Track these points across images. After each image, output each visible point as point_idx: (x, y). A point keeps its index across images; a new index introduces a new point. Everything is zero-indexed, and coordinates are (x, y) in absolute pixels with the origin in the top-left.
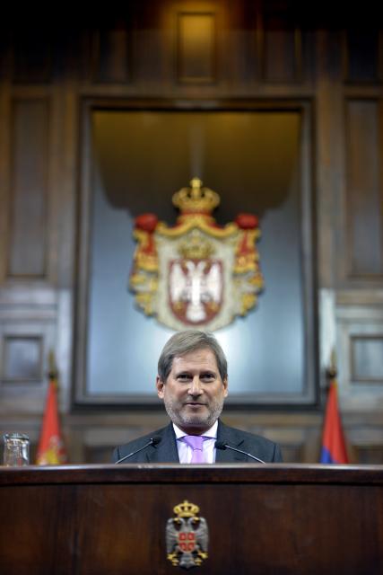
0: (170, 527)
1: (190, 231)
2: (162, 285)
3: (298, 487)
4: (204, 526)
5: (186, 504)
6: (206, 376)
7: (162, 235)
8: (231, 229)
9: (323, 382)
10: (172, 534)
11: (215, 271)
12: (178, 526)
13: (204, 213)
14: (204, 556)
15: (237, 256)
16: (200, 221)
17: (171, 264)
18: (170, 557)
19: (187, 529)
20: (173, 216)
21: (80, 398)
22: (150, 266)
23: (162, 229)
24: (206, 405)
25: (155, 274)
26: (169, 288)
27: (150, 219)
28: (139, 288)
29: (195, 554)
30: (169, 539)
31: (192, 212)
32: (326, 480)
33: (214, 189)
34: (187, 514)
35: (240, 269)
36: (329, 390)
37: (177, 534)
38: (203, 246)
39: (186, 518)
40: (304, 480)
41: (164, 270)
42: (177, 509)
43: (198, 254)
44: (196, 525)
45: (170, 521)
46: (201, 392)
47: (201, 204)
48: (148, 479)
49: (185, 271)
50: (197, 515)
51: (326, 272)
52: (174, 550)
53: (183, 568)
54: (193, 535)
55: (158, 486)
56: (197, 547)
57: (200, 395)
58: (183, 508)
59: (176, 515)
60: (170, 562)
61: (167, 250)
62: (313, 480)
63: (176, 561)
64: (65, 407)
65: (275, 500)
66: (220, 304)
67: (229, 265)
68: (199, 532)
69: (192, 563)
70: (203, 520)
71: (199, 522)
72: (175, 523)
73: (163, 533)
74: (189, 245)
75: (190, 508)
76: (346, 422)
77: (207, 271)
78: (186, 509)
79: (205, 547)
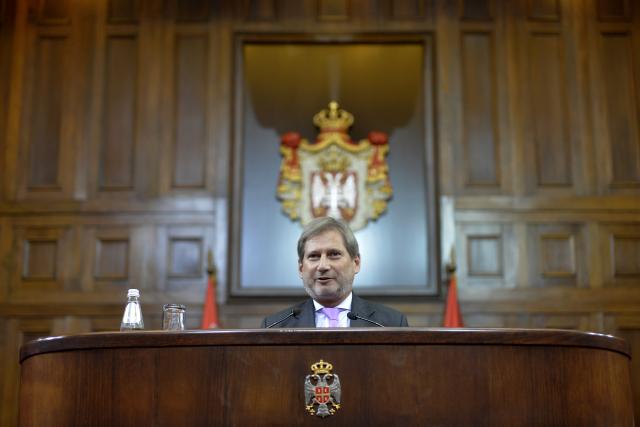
0: (308, 382)
1: (328, 147)
2: (305, 194)
3: (418, 347)
4: (337, 381)
5: (321, 363)
6: (332, 254)
7: (304, 151)
8: (364, 145)
9: (444, 276)
10: (309, 387)
11: (350, 181)
12: (314, 381)
13: (340, 131)
14: (337, 407)
15: (370, 168)
16: (337, 138)
17: (313, 175)
18: (308, 408)
19: (322, 384)
20: (314, 134)
21: (235, 291)
22: (295, 177)
23: (304, 145)
24: (335, 278)
25: (299, 184)
26: (311, 196)
27: (294, 136)
28: (285, 196)
29: (329, 405)
30: (307, 392)
31: (330, 131)
32: (443, 341)
33: (349, 111)
34: (323, 371)
35: (372, 179)
36: (449, 283)
37: (314, 389)
38: (340, 160)
39: (322, 375)
40: (423, 341)
41: (306, 180)
42: (314, 366)
43: (336, 166)
44: (330, 380)
45: (308, 377)
46: (328, 267)
47: (338, 124)
48: (288, 341)
49: (325, 181)
50: (331, 372)
51: (446, 181)
52: (311, 401)
53: (320, 417)
55: (297, 347)
56: (331, 399)
57: (327, 270)
58: (318, 366)
59: (313, 372)
60: (308, 412)
61: (309, 163)
62: (432, 342)
63: (313, 411)
64: (222, 299)
65: (399, 358)
66: (355, 209)
67: (362, 176)
68: (332, 386)
69: (327, 412)
70: (336, 376)
71: (333, 377)
72: (311, 378)
73: (302, 388)
74: (328, 159)
75: (325, 366)
76: (464, 310)
77: (343, 181)
78: (321, 367)
79: (338, 400)
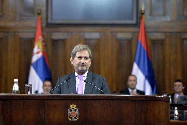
3: (102, 100)
4: (78, 111)
5: (73, 105)
10: (70, 112)
12: (71, 111)
14: (77, 118)
19: (73, 111)
29: (75, 118)
30: (69, 114)
32: (109, 99)
34: (73, 108)
37: (71, 113)
39: (73, 109)
40: (104, 99)
42: (71, 106)
44: (75, 110)
45: (69, 109)
48: (63, 98)
50: (76, 108)
52: (70, 117)
54: (75, 113)
55: (66, 100)
56: (76, 116)
57: (84, 63)
58: (72, 106)
59: (70, 108)
62: (106, 99)
65: (96, 104)
68: (76, 112)
70: (77, 109)
71: (76, 110)
72: (70, 110)
73: (67, 112)
75: (74, 106)
78: (73, 106)
79: (78, 116)
